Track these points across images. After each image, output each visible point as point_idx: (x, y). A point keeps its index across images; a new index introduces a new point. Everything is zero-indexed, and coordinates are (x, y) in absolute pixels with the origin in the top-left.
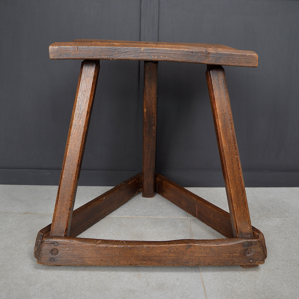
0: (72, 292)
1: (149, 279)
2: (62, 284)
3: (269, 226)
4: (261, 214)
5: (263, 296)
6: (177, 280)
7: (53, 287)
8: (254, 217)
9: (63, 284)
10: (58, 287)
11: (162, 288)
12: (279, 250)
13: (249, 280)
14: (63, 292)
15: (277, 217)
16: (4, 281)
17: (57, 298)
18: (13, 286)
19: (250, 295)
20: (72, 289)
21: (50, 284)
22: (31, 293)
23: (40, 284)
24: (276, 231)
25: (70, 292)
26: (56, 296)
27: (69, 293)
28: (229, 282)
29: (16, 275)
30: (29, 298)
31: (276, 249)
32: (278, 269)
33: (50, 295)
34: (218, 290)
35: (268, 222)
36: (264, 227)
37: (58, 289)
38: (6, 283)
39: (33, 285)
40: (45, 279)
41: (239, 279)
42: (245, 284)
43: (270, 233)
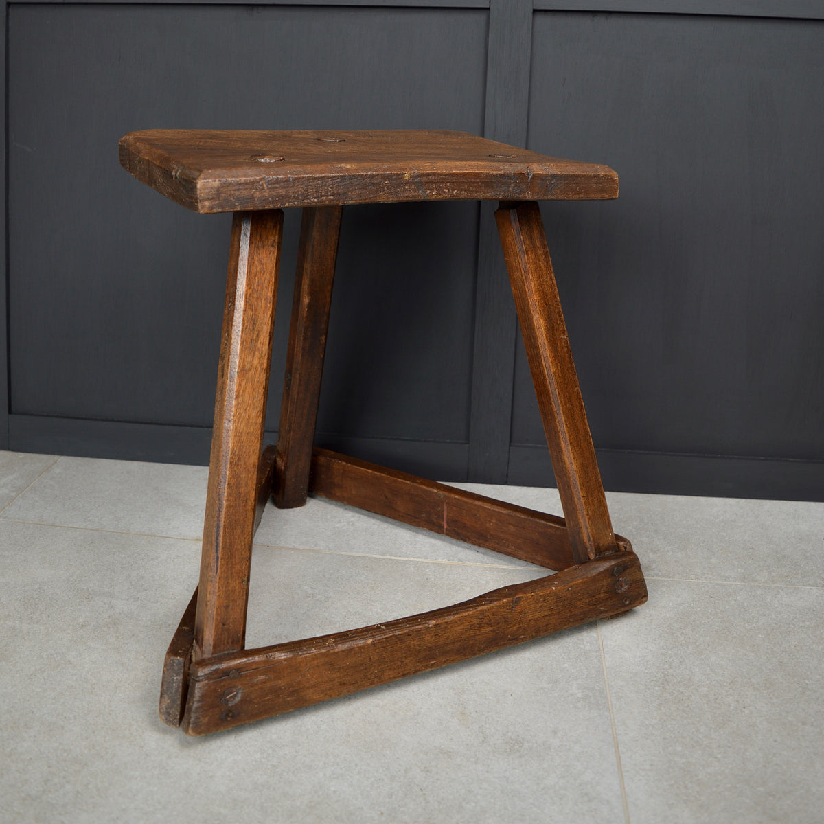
1: (487, 726)
3: (793, 608)
4: (773, 574)
5: (762, 789)
6: (555, 732)
8: (756, 581)
11: (518, 751)
12: (811, 673)
13: (729, 747)
15: (815, 585)
19: (729, 785)
20: (307, 737)
24: (807, 623)
26: (270, 751)
28: (679, 749)
30: (209, 753)
31: (804, 671)
32: (804, 723)
34: (651, 765)
35: (790, 597)
36: (779, 610)
41: (705, 742)
42: (719, 756)
43: (793, 626)
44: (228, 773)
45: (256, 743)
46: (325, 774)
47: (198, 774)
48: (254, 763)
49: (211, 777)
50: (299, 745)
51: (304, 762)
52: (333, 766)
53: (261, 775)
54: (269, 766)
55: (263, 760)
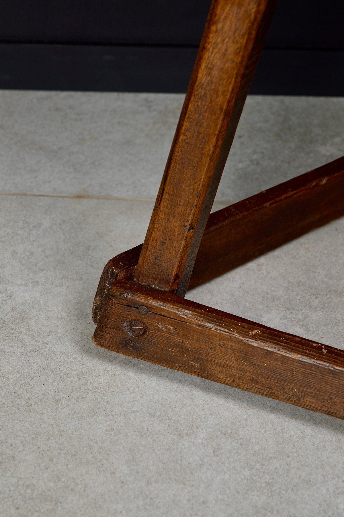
0: (295, 454)
2: (263, 432)
7: (241, 439)
9: (265, 431)
10: (254, 440)
14: (271, 456)
16: (106, 421)
17: (264, 472)
18: (134, 437)
21: (229, 432)
22: (191, 459)
23: (204, 431)
25: (290, 454)
26: (258, 466)
27: (290, 459)
29: (130, 405)
30: (191, 473)
33: (242, 463)
37: (257, 448)
38: (112, 429)
39: (187, 434)
40: (211, 414)
44: (220, 497)
45: (240, 457)
46: (328, 490)
47: (189, 500)
48: (245, 481)
49: (203, 502)
50: (288, 457)
51: (300, 476)
52: (334, 478)
53: (258, 496)
54: (264, 485)
55: (254, 478)
